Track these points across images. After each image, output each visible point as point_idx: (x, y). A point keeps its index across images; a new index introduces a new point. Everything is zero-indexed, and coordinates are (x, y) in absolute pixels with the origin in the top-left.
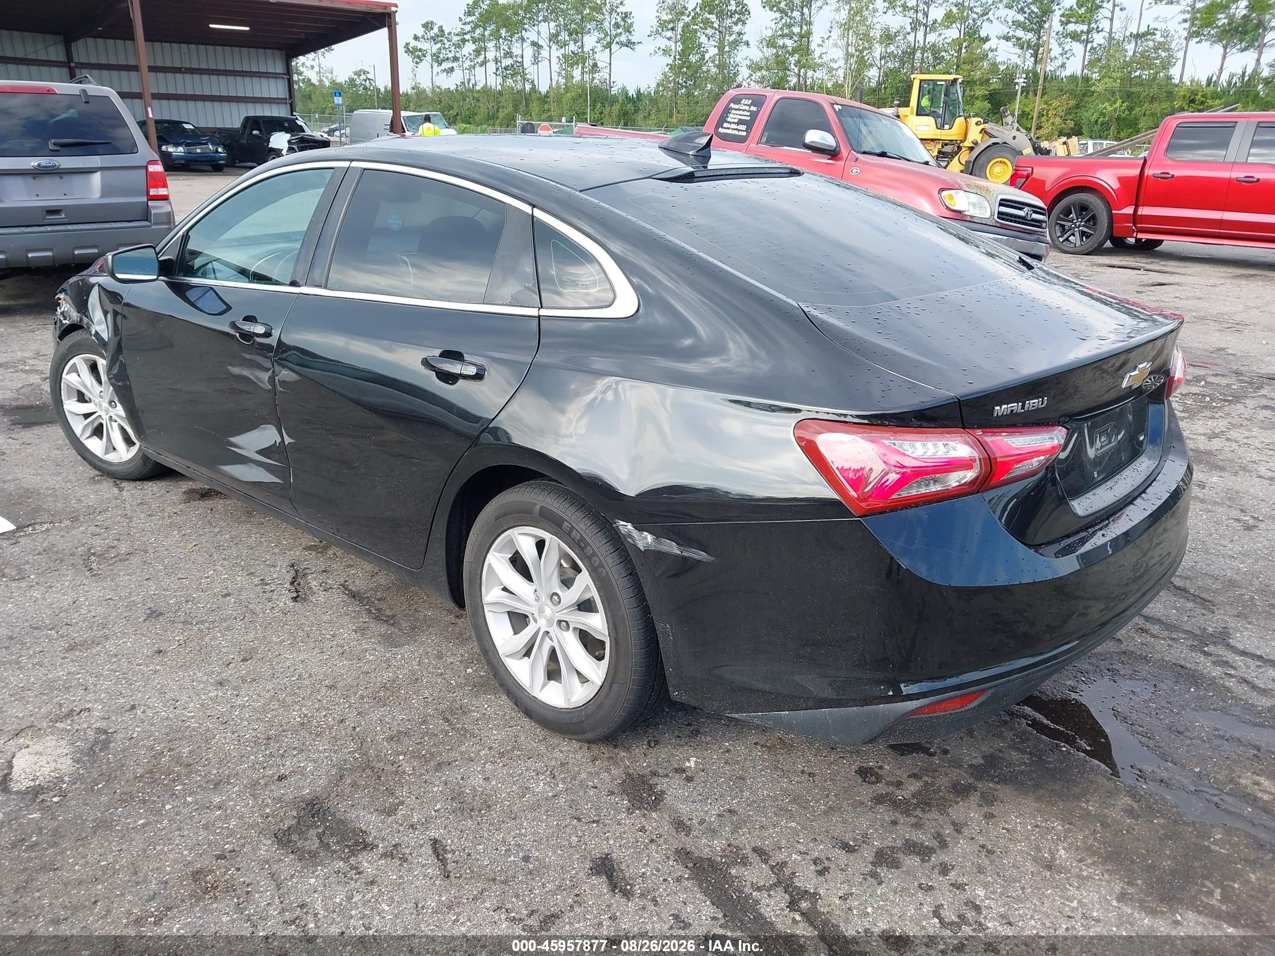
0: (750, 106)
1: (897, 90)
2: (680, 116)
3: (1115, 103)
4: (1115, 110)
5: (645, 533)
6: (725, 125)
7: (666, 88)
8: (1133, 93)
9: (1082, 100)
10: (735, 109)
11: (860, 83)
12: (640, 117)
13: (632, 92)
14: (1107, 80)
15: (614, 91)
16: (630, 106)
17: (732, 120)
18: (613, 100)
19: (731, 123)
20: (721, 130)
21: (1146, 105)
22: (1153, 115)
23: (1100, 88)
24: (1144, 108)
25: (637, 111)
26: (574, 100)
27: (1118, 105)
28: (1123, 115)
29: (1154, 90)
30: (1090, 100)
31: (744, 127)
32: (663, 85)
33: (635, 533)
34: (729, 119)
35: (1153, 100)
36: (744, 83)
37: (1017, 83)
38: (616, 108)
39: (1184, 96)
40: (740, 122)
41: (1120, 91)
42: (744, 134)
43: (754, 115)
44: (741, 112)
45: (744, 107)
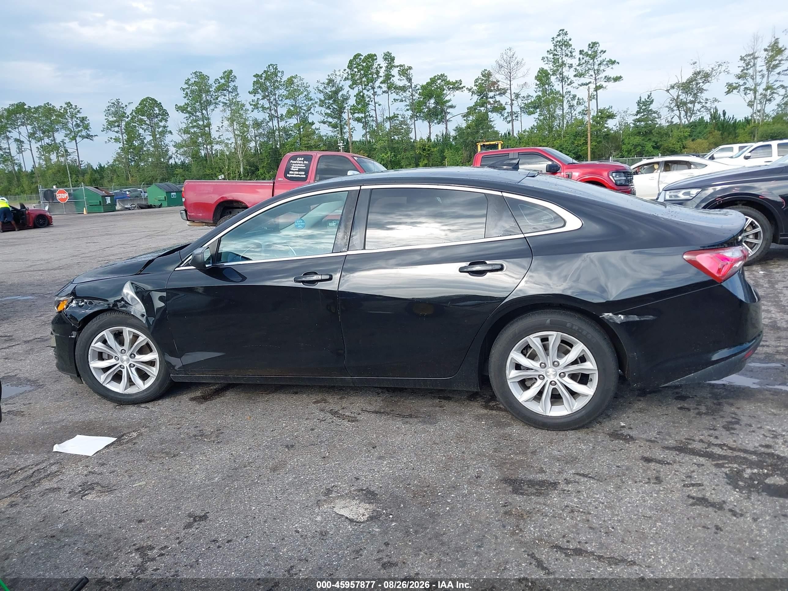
0: (303, 161)
1: (269, 154)
2: (134, 178)
3: (387, 153)
4: (388, 157)
5: (620, 315)
6: (290, 172)
7: (120, 162)
8: (395, 148)
9: (370, 154)
10: (295, 164)
11: (246, 151)
12: (105, 181)
13: (95, 166)
14: (380, 141)
15: (83, 166)
16: (97, 176)
17: (294, 170)
18: (84, 173)
19: (294, 171)
20: (288, 175)
21: (403, 153)
22: (407, 158)
23: (378, 146)
24: (402, 155)
25: (102, 178)
26: (54, 174)
27: (389, 154)
28: (393, 160)
29: (405, 146)
30: (374, 152)
31: (303, 173)
32: (118, 161)
33: (615, 317)
34: (292, 169)
35: (405, 150)
36: (173, 156)
37: (339, 146)
38: (87, 177)
39: (420, 148)
40: (299, 170)
41: (388, 147)
42: (305, 176)
43: (308, 166)
44: (299, 165)
45: (300, 162)
